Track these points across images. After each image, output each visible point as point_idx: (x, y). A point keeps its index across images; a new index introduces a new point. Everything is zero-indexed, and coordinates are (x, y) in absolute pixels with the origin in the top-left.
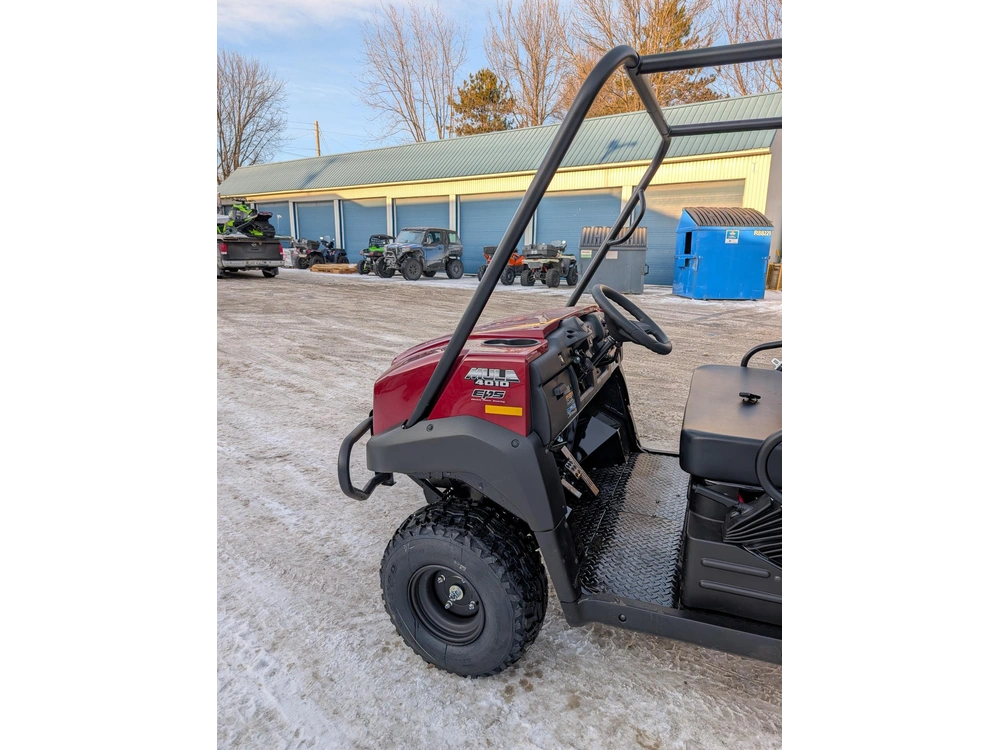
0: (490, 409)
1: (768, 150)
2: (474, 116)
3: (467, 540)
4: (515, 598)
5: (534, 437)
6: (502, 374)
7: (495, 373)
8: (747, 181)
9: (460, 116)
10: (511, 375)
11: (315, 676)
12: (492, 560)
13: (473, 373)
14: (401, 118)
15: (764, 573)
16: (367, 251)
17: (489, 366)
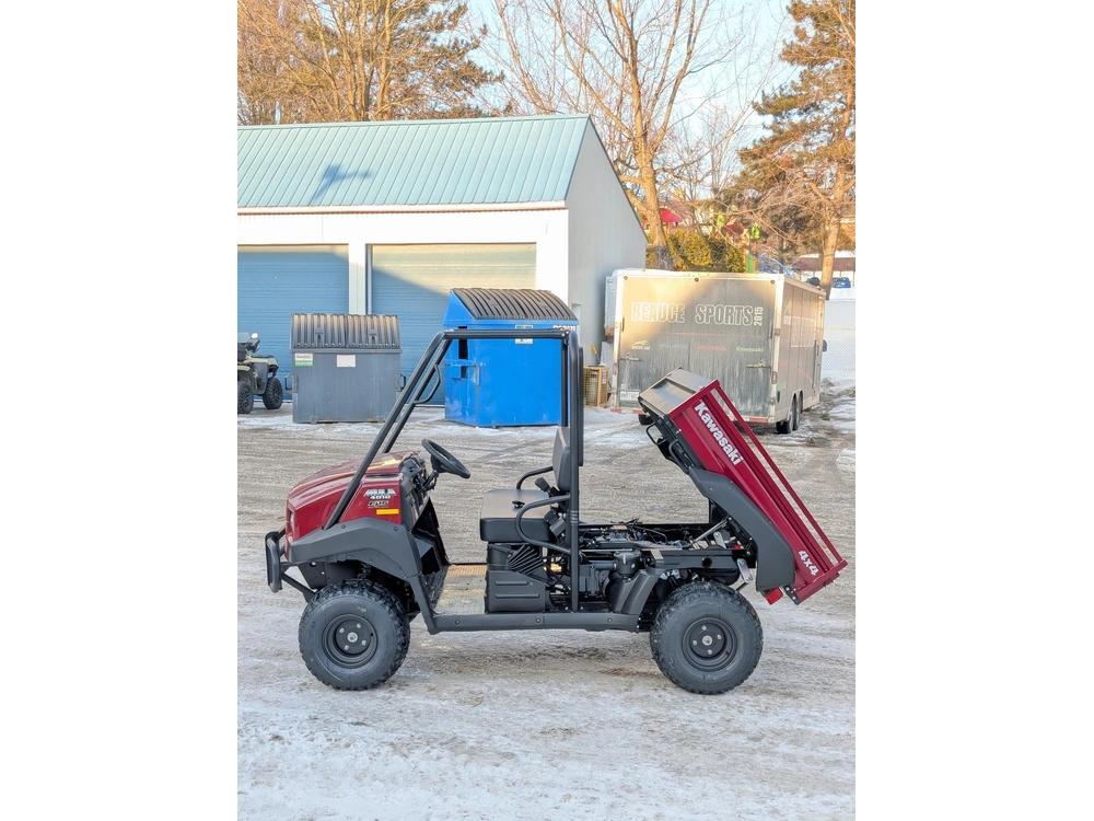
0: (379, 512)
1: (562, 204)
3: (365, 594)
6: (386, 491)
7: (382, 492)
8: (538, 246)
10: (392, 491)
12: (381, 602)
13: (368, 493)
15: (523, 583)
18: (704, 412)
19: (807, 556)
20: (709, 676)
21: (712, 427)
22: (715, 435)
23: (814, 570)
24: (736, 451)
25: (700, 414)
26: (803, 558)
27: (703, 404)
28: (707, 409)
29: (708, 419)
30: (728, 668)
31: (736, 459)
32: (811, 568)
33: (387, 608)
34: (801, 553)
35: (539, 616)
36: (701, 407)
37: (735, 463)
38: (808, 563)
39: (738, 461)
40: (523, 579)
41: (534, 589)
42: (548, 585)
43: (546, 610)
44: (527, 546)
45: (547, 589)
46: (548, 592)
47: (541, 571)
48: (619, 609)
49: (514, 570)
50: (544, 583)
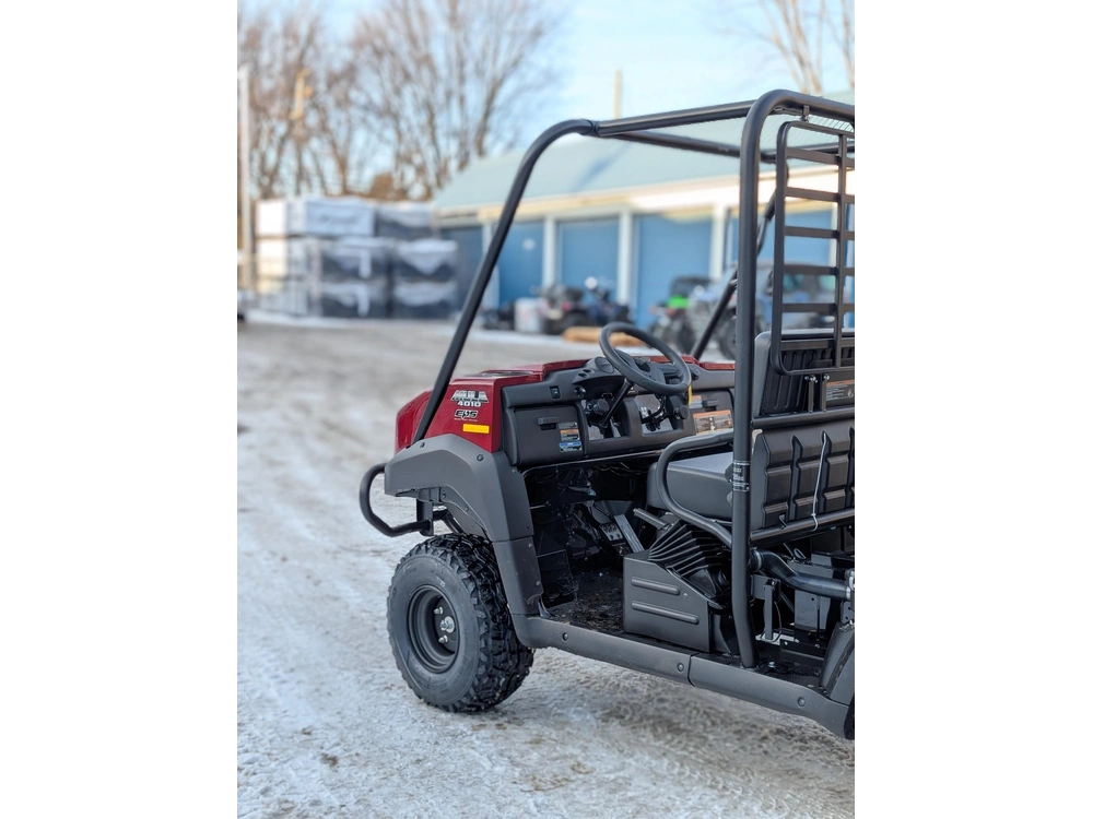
0: (467, 428)
3: (449, 557)
4: (481, 614)
5: (502, 457)
6: (477, 396)
7: (472, 395)
10: (483, 396)
11: (317, 690)
12: (465, 575)
13: (457, 395)
15: (674, 589)
16: (663, 305)
17: (467, 388)
33: (471, 587)
35: (684, 657)
40: (673, 583)
41: (689, 606)
42: (716, 605)
43: (713, 653)
44: (682, 522)
45: (712, 611)
46: (718, 618)
47: (703, 573)
48: (826, 682)
49: (662, 565)
50: (706, 599)
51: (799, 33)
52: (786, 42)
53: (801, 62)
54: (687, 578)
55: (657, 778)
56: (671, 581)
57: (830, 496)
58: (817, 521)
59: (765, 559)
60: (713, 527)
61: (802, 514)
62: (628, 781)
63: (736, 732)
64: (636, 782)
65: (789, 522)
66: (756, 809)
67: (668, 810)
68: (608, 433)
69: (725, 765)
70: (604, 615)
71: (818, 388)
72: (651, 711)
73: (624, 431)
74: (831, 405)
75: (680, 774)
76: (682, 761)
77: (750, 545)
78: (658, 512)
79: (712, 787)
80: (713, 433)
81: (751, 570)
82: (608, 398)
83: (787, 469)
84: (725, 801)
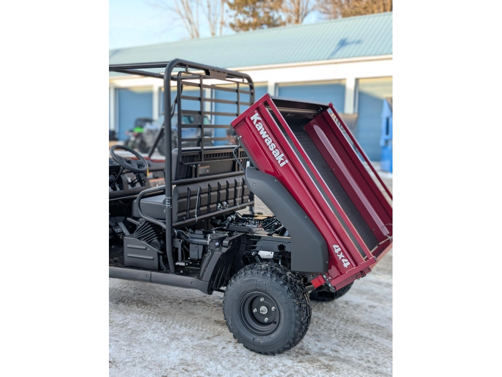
2: (245, 12)
9: (233, 13)
14: (178, 16)
15: (144, 247)
16: (132, 131)
18: (258, 121)
19: (340, 249)
20: (258, 339)
21: (264, 134)
22: (266, 140)
23: (346, 264)
24: (283, 155)
25: (255, 123)
26: (337, 251)
27: (257, 114)
28: (260, 119)
29: (260, 127)
30: (273, 336)
31: (282, 161)
32: (344, 260)
34: (335, 246)
35: (148, 273)
36: (256, 117)
37: (282, 165)
38: (341, 256)
39: (284, 163)
40: (143, 245)
41: (150, 253)
42: (161, 252)
43: (160, 269)
44: (147, 222)
45: (159, 254)
46: (161, 257)
47: (155, 240)
48: (201, 275)
49: (139, 239)
50: (157, 250)
51: (188, 9)
52: (183, 12)
53: (190, 22)
54: (149, 243)
55: (139, 321)
56: (143, 244)
57: (202, 209)
58: (197, 218)
59: (179, 233)
60: (159, 223)
61: (192, 216)
62: (128, 324)
63: (169, 302)
64: (131, 323)
65: (187, 219)
66: (177, 327)
67: (144, 331)
68: (114, 189)
69: (165, 314)
70: (116, 261)
71: (196, 169)
72: (135, 299)
73: (121, 188)
74: (201, 175)
75: (148, 319)
76: (149, 314)
77: (172, 228)
78: (137, 219)
79: (160, 322)
80: (158, 187)
81: (173, 237)
82: (114, 174)
83: (186, 199)
84: (166, 326)
